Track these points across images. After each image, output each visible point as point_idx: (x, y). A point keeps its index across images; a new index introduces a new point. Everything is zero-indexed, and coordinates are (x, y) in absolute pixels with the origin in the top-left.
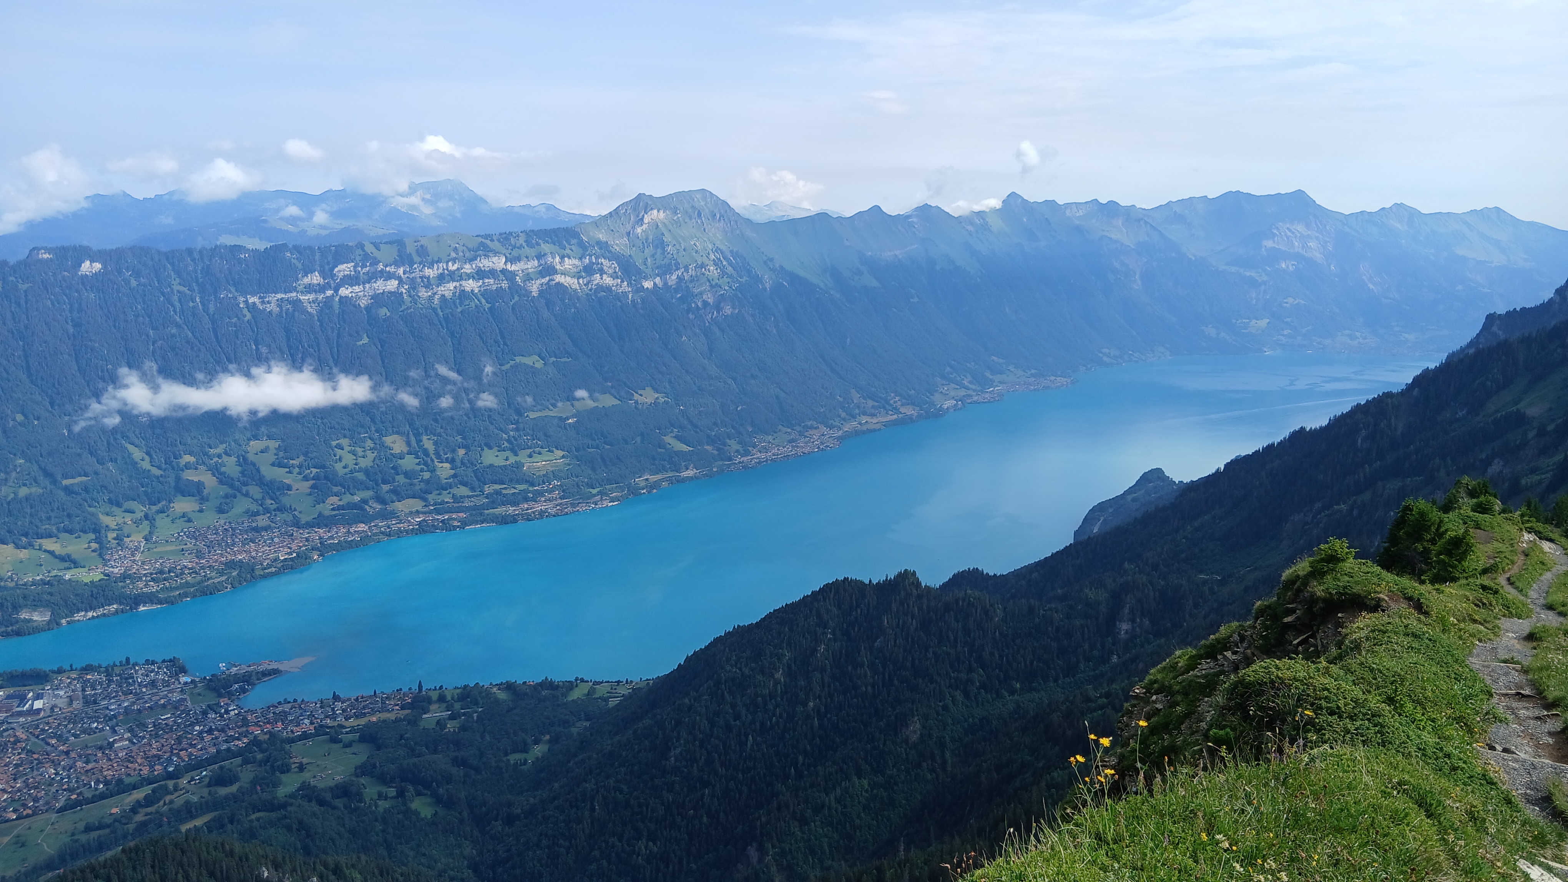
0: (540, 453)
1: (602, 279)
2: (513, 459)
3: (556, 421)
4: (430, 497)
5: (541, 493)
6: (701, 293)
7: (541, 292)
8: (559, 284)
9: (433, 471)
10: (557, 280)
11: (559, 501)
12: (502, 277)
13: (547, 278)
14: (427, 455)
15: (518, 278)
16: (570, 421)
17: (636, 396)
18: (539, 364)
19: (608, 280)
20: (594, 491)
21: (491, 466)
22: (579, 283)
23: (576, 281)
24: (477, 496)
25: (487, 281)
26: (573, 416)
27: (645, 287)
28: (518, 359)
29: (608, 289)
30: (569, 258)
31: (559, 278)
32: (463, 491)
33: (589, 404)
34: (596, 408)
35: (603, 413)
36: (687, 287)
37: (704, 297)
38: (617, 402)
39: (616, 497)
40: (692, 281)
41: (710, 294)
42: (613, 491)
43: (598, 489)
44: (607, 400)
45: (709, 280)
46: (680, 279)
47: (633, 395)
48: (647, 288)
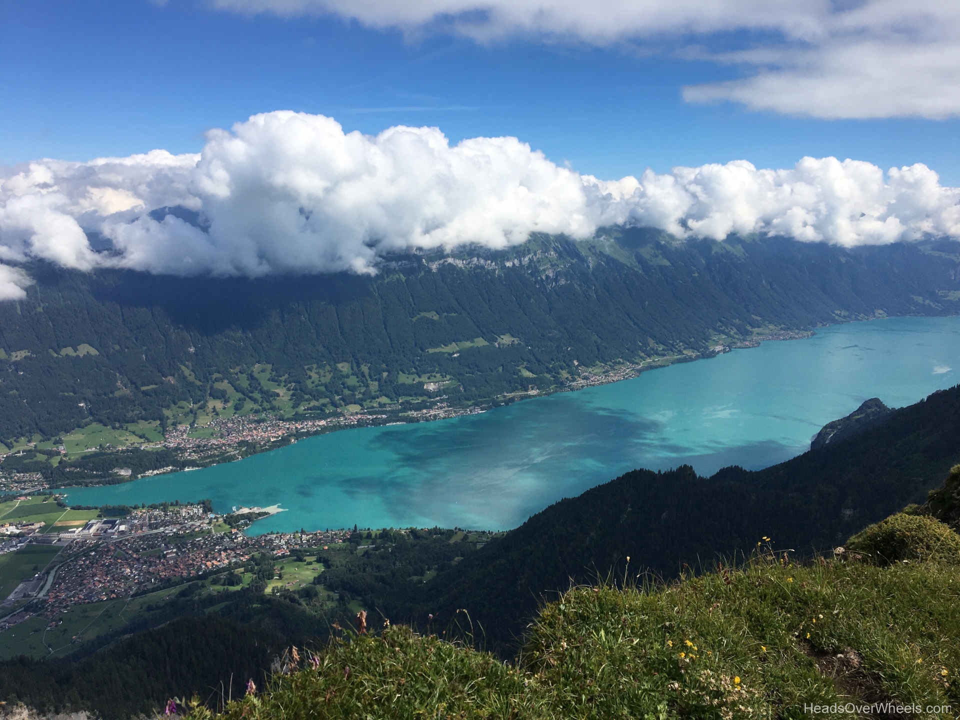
0: (435, 377)
1: (478, 260)
2: (417, 380)
3: (446, 355)
4: (364, 403)
5: (435, 403)
6: (544, 270)
7: (439, 269)
8: (450, 264)
9: (367, 386)
11: (447, 409)
12: (414, 259)
13: (443, 261)
14: (364, 376)
15: (424, 260)
16: (455, 355)
17: (499, 340)
18: (436, 318)
19: (482, 261)
20: (470, 403)
21: (403, 384)
23: (461, 262)
24: (394, 404)
25: (404, 262)
26: (457, 353)
28: (422, 314)
29: (482, 268)
31: (450, 260)
32: (384, 400)
33: (468, 344)
34: (472, 347)
35: (477, 350)
36: (535, 266)
37: (547, 273)
38: (486, 343)
39: (484, 407)
40: (539, 262)
41: (551, 271)
42: (482, 403)
43: (472, 401)
44: (480, 342)
45: (550, 261)
46: (531, 260)
47: (497, 339)
48: (508, 267)
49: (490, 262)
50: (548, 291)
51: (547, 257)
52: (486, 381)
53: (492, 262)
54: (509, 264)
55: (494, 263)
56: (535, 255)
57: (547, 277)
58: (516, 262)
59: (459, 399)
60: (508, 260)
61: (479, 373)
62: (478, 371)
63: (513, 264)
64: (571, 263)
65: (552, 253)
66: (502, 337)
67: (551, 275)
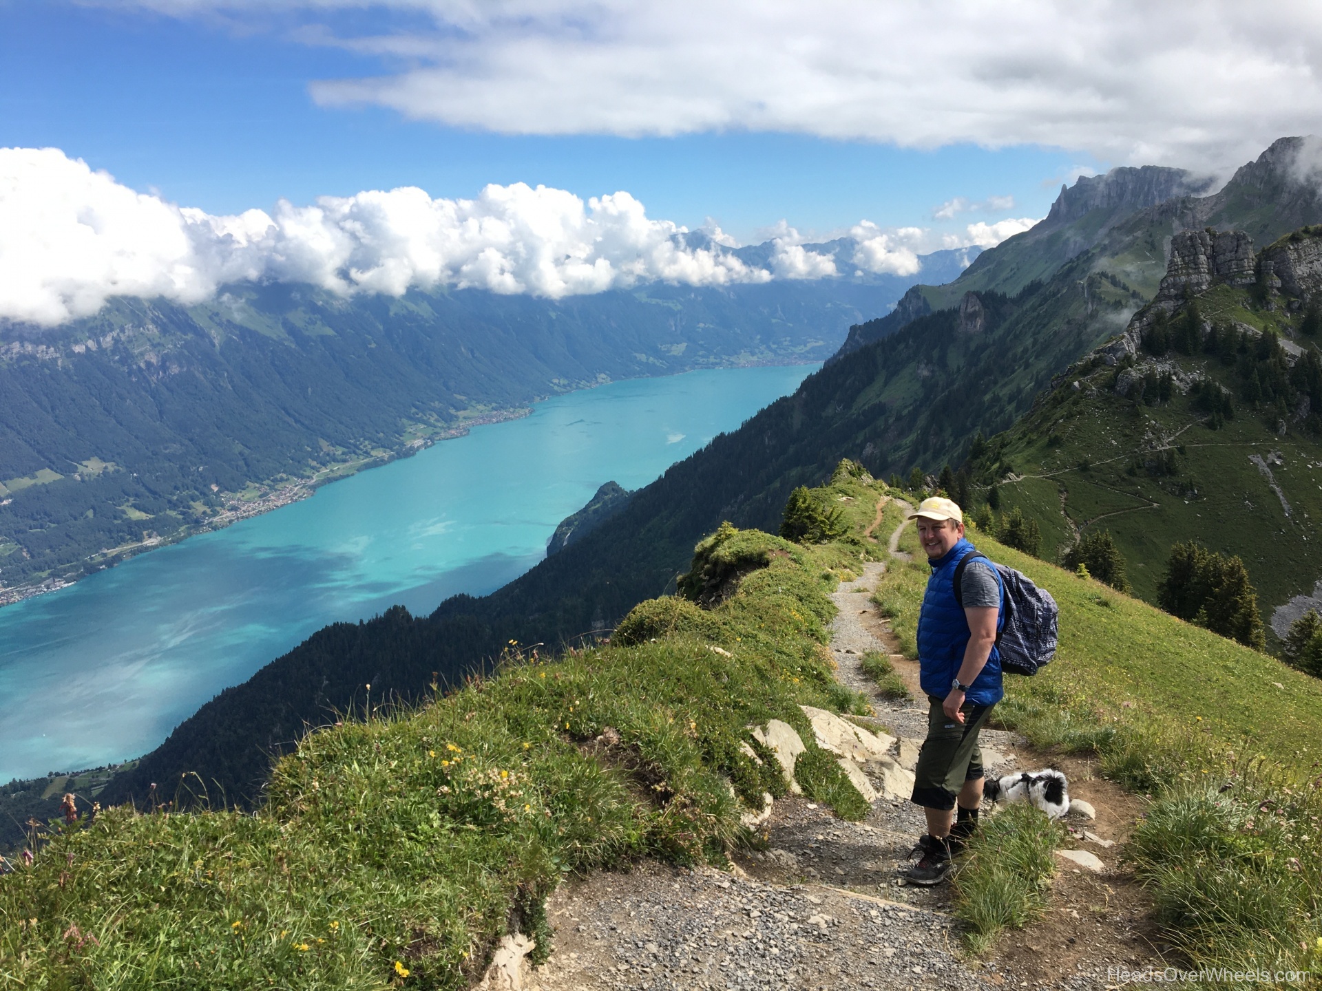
1: (23, 346)
6: (142, 354)
16: (5, 502)
17: (80, 468)
20: (44, 575)
26: (7, 497)
27: (76, 352)
29: (33, 357)
33: (26, 482)
34: (35, 485)
35: (44, 490)
36: (125, 348)
37: (146, 357)
38: (58, 477)
39: (72, 576)
40: (130, 341)
41: (152, 354)
42: (66, 571)
43: (49, 571)
44: (47, 476)
45: (149, 340)
46: (116, 341)
47: (76, 467)
48: (79, 353)
49: (44, 347)
50: (153, 385)
51: (142, 334)
52: (68, 536)
53: (48, 347)
54: (79, 349)
55: (52, 349)
56: (123, 330)
57: (149, 364)
58: (91, 343)
59: (24, 571)
60: (77, 342)
61: (53, 525)
62: (50, 521)
63: (87, 347)
64: (185, 340)
65: (151, 327)
66: (85, 463)
67: (154, 361)
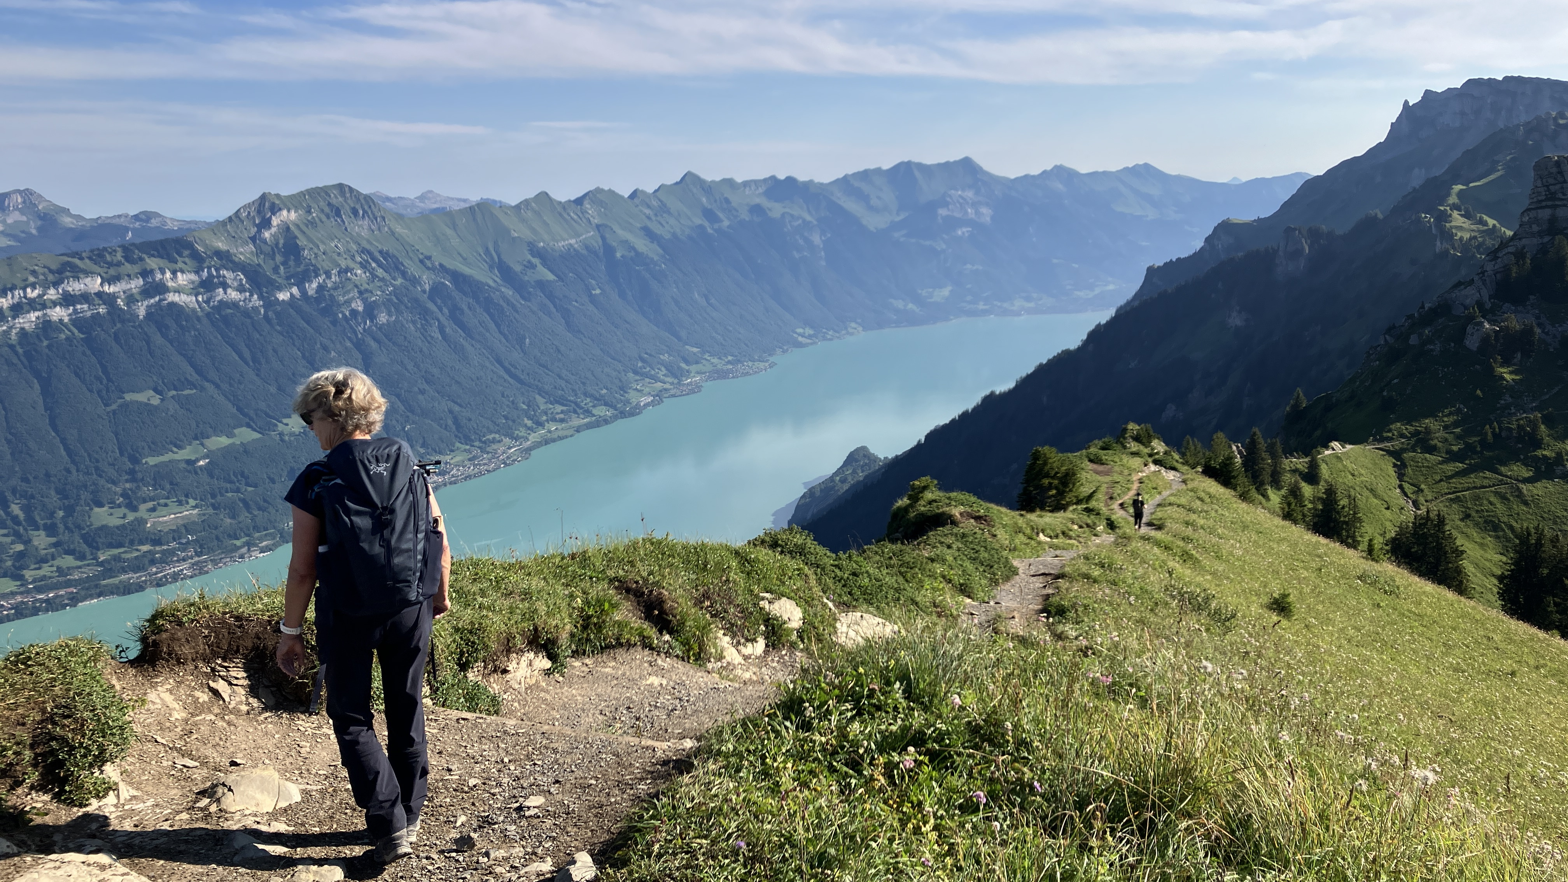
0: (166, 505)
1: (226, 293)
2: (131, 516)
3: (184, 465)
4: (28, 574)
5: (172, 552)
6: (348, 302)
7: (149, 315)
8: (173, 304)
9: (27, 542)
10: (170, 300)
11: (197, 559)
12: (97, 301)
13: (157, 299)
14: (19, 523)
15: (119, 300)
16: (201, 463)
17: (281, 427)
18: (156, 401)
19: (233, 295)
20: (238, 543)
21: (103, 528)
22: (197, 301)
23: (194, 298)
24: (88, 565)
25: (79, 307)
26: (204, 458)
27: (281, 299)
28: (129, 397)
29: (235, 305)
30: (183, 272)
31: (172, 297)
32: (69, 561)
33: (223, 441)
35: (241, 449)
36: (331, 296)
38: (257, 436)
40: (335, 288)
41: (359, 303)
42: (261, 540)
43: (244, 540)
44: (246, 435)
45: (356, 286)
46: (321, 288)
47: (276, 425)
48: (283, 300)
49: (248, 294)
51: (349, 279)
53: (251, 295)
54: (283, 296)
55: (255, 296)
56: (329, 276)
57: (354, 312)
58: (295, 290)
60: (280, 289)
61: (250, 489)
63: (291, 294)
64: (393, 285)
65: (359, 272)
67: (361, 309)
